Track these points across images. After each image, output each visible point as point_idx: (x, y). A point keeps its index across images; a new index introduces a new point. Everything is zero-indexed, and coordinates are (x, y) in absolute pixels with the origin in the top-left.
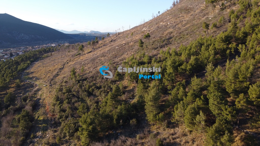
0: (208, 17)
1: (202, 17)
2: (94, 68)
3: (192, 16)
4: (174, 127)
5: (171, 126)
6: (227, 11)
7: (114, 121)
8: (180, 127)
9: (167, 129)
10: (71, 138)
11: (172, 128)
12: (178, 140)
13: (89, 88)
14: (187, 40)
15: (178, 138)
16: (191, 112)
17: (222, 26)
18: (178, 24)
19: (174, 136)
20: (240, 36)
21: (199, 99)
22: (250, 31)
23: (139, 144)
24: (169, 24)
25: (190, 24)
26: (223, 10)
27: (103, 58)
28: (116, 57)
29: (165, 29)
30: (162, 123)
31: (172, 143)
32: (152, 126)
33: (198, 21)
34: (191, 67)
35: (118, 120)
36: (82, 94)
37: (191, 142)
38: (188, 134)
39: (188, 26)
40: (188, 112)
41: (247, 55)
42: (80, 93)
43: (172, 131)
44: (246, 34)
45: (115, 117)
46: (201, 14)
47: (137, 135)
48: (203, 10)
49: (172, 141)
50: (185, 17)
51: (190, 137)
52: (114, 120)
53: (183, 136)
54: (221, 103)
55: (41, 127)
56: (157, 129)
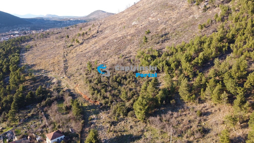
0: (194, 17)
1: (188, 16)
2: (105, 61)
3: (179, 14)
4: (203, 103)
5: (200, 102)
6: (209, 12)
8: (207, 102)
9: (198, 105)
10: (125, 116)
11: (201, 103)
12: (209, 110)
13: (116, 79)
14: (184, 37)
16: (218, 92)
17: (210, 26)
18: (168, 21)
19: (206, 108)
20: (230, 37)
22: (235, 33)
23: (183, 115)
24: (159, 20)
25: (179, 22)
26: (206, 11)
29: (157, 25)
30: (195, 101)
31: (206, 112)
33: (186, 19)
35: (162, 101)
37: (219, 110)
38: (215, 106)
39: (178, 23)
40: (216, 93)
41: (238, 52)
43: (203, 105)
44: (233, 36)
45: (160, 99)
46: (187, 13)
47: (179, 110)
48: (187, 9)
49: (206, 111)
50: (172, 14)
51: (216, 108)
52: (159, 101)
53: (212, 107)
54: (236, 86)
55: (90, 111)
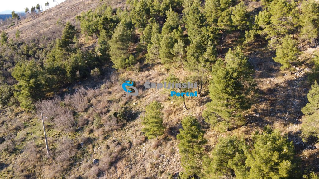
4: (148, 70)
7: (67, 73)
8: (155, 68)
9: (139, 73)
10: (5, 106)
11: (146, 71)
12: (153, 80)
13: (28, 51)
15: (153, 78)
19: (149, 78)
21: (177, 31)
27: (47, 22)
28: (66, 17)
30: (134, 67)
32: (121, 74)
34: (165, 6)
35: (73, 72)
36: (19, 58)
38: (166, 72)
42: (15, 58)
43: (146, 73)
45: (69, 68)
47: (101, 86)
51: (167, 75)
53: (160, 75)
56: (127, 76)
